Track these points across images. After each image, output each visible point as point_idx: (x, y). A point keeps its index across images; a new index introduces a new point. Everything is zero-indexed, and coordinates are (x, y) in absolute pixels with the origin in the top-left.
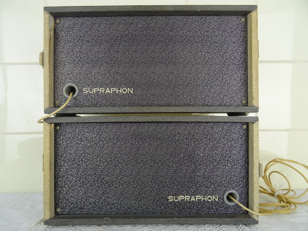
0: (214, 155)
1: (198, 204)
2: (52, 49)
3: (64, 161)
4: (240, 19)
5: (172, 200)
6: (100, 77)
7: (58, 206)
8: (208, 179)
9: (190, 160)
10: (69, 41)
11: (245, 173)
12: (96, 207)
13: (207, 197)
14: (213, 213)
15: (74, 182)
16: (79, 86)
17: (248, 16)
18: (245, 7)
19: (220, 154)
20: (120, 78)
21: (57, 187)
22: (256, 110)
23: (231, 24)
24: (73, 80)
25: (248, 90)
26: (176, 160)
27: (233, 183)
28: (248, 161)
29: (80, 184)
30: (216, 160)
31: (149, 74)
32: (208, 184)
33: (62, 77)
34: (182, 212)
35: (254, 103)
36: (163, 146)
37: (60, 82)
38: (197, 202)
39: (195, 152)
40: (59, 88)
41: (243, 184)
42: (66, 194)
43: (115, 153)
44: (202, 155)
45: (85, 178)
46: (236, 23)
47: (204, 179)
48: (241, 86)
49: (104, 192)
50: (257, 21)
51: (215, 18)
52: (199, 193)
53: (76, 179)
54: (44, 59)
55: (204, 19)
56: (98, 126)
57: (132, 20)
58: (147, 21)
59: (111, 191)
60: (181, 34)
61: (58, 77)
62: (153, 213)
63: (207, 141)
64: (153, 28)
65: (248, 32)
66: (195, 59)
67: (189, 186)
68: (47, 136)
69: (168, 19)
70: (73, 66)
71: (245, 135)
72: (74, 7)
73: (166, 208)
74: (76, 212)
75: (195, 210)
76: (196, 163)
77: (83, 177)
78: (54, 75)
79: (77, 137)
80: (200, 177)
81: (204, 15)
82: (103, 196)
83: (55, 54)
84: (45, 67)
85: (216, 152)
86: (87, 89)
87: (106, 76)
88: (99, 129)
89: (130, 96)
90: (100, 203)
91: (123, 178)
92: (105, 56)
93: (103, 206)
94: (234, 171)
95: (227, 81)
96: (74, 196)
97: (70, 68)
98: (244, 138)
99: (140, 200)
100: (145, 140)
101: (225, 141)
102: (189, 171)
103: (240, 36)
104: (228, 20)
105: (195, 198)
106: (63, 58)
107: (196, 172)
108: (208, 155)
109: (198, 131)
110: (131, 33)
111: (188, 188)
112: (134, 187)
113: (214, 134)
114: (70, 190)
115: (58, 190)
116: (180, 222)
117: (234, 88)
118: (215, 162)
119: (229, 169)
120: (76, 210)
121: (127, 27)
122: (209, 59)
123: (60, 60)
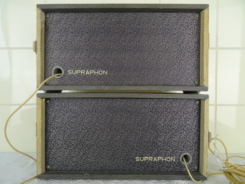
0: (173, 125)
1: (159, 163)
2: (44, 38)
3: (53, 128)
4: (195, 16)
5: (138, 160)
6: (82, 62)
7: (48, 164)
8: (168, 144)
9: (153, 128)
10: (56, 32)
11: (197, 139)
12: (78, 165)
13: (166, 158)
14: (171, 171)
15: (60, 145)
16: (65, 68)
17: (201, 13)
18: (199, 5)
19: (177, 124)
20: (97, 62)
21: (47, 148)
22: (206, 89)
23: (188, 20)
24: (59, 64)
25: (200, 73)
26: (142, 129)
27: (187, 148)
28: (200, 130)
29: (66, 146)
30: (174, 129)
31: (120, 59)
32: (167, 148)
33: (51, 61)
34: (147, 169)
35: (205, 84)
36: (132, 117)
37: (50, 65)
38: (158, 162)
39: (157, 123)
40: (49, 70)
41: (195, 148)
42: (54, 154)
43: (94, 122)
45: (69, 142)
46: (191, 19)
47: (164, 144)
48: (194, 70)
49: (85, 153)
50: (208, 17)
51: (175, 14)
52: (160, 154)
53: (62, 142)
54: (37, 46)
55: (165, 15)
56: (80, 100)
57: (107, 16)
58: (119, 16)
59: (90, 152)
60: (147, 27)
61: (48, 61)
62: (123, 171)
64: (124, 22)
65: (201, 26)
66: (158, 47)
67: (152, 150)
68: (39, 108)
69: (136, 15)
70: (60, 52)
71: (198, 109)
72: (61, 4)
73: (134, 166)
74: (62, 168)
75: (157, 168)
76: (158, 131)
77: (68, 141)
78: (45, 59)
79: (63, 109)
80: (161, 142)
81: (165, 12)
82: (84, 156)
83: (45, 42)
84: (37, 53)
85: (174, 123)
86: (71, 71)
87: (86, 61)
88: (80, 103)
89: (105, 77)
90: (82, 162)
91: (99, 142)
92: (85, 45)
93: (83, 164)
94: (188, 138)
95: (183, 65)
96: (61, 156)
97: (57, 54)
98: (197, 112)
99: (113, 160)
100: (118, 112)
101: (181, 114)
102: (152, 137)
103: (194, 29)
104: (185, 16)
105: (157, 159)
106: (52, 46)
107: (158, 138)
108: (167, 124)
109: (160, 105)
110: (107, 26)
111: (151, 151)
112: (108, 150)
113: (173, 108)
114: (58, 151)
115: (48, 151)
116: (145, 177)
117: (189, 71)
118: (173, 130)
119: (185, 136)
120: (62, 167)
121: (103, 21)
122: (169, 48)
123: (50, 47)
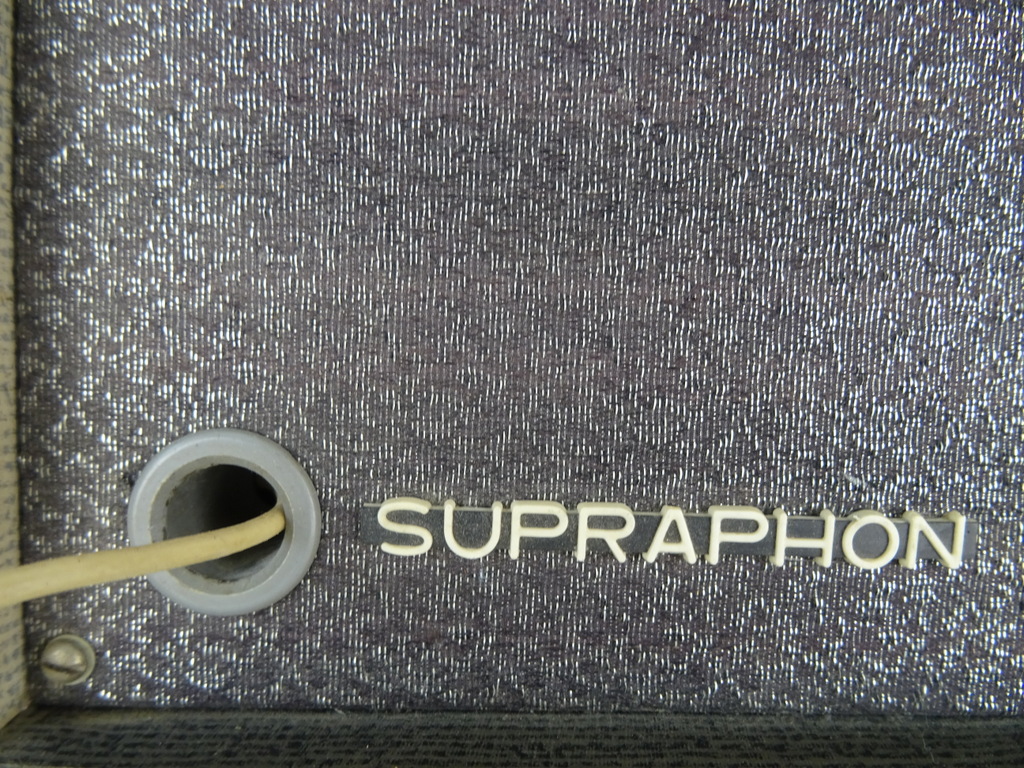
6: (585, 369)
16: (328, 466)
24: (247, 395)
33: (114, 349)
37: (98, 412)
40: (81, 479)
61: (70, 351)
70: (250, 213)
78: (17, 320)
83: (24, 55)
86: (422, 508)
92: (644, 111)
106: (124, 118)
123: (94, 140)
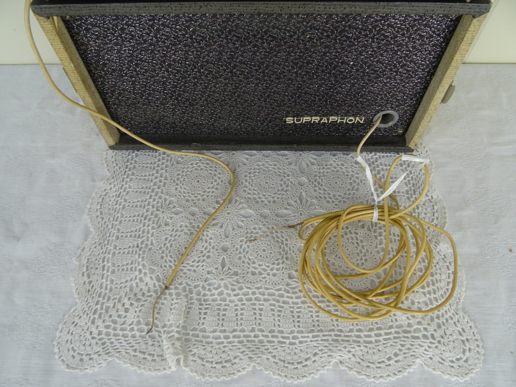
0: (375, 63)
3: (104, 71)
5: (291, 122)
8: (355, 96)
9: (329, 71)
11: (420, 89)
12: (176, 127)
13: (347, 119)
15: (133, 99)
19: (387, 62)
21: (108, 104)
26: (302, 72)
27: (395, 102)
29: (144, 101)
30: (376, 71)
32: (352, 103)
36: (280, 50)
38: (330, 124)
39: (340, 60)
41: (411, 102)
42: (126, 113)
43: (192, 60)
44: (352, 63)
45: (149, 94)
47: (347, 97)
49: (185, 111)
52: (336, 113)
59: (195, 110)
63: (367, 41)
67: (321, 106)
68: (55, 40)
71: (448, 29)
73: (282, 129)
76: (339, 75)
77: (145, 93)
80: (342, 94)
82: (185, 115)
90: (183, 123)
91: (211, 95)
93: (187, 127)
94: (403, 86)
96: (139, 115)
98: (443, 35)
99: (243, 121)
100: (246, 40)
101: (403, 40)
102: (324, 86)
105: (328, 120)
107: (336, 88)
108: (363, 63)
109: (353, 23)
111: (318, 107)
112: (231, 106)
113: (386, 27)
114: (131, 109)
115: (112, 108)
118: (373, 74)
119: (396, 83)
